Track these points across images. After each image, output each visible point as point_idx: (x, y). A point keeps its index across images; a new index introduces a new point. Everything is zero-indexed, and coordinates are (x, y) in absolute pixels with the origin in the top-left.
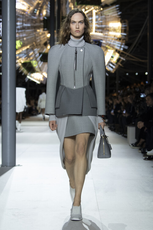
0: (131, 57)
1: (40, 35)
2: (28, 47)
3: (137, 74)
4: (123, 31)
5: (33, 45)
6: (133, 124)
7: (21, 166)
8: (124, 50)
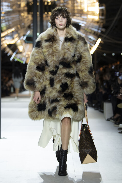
0: (108, 39)
1: (24, 19)
2: (13, 29)
3: (113, 54)
4: (101, 15)
5: (18, 28)
6: (109, 101)
7: (6, 138)
8: (102, 32)
